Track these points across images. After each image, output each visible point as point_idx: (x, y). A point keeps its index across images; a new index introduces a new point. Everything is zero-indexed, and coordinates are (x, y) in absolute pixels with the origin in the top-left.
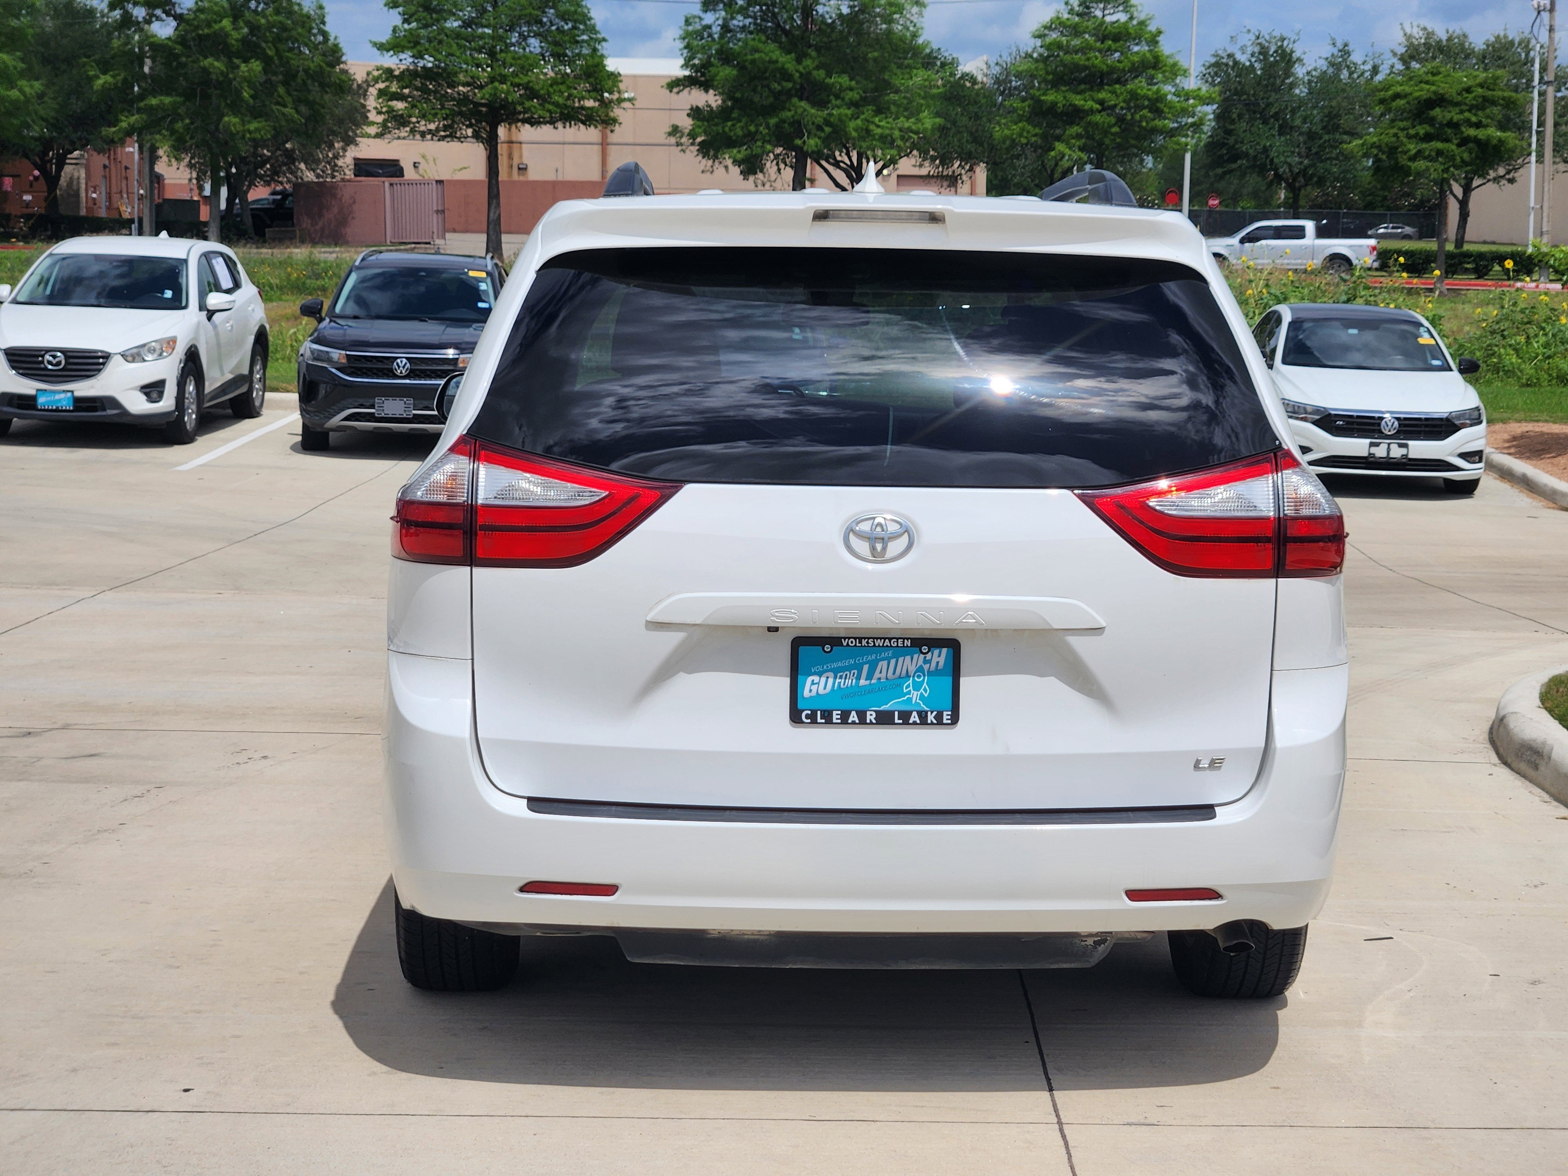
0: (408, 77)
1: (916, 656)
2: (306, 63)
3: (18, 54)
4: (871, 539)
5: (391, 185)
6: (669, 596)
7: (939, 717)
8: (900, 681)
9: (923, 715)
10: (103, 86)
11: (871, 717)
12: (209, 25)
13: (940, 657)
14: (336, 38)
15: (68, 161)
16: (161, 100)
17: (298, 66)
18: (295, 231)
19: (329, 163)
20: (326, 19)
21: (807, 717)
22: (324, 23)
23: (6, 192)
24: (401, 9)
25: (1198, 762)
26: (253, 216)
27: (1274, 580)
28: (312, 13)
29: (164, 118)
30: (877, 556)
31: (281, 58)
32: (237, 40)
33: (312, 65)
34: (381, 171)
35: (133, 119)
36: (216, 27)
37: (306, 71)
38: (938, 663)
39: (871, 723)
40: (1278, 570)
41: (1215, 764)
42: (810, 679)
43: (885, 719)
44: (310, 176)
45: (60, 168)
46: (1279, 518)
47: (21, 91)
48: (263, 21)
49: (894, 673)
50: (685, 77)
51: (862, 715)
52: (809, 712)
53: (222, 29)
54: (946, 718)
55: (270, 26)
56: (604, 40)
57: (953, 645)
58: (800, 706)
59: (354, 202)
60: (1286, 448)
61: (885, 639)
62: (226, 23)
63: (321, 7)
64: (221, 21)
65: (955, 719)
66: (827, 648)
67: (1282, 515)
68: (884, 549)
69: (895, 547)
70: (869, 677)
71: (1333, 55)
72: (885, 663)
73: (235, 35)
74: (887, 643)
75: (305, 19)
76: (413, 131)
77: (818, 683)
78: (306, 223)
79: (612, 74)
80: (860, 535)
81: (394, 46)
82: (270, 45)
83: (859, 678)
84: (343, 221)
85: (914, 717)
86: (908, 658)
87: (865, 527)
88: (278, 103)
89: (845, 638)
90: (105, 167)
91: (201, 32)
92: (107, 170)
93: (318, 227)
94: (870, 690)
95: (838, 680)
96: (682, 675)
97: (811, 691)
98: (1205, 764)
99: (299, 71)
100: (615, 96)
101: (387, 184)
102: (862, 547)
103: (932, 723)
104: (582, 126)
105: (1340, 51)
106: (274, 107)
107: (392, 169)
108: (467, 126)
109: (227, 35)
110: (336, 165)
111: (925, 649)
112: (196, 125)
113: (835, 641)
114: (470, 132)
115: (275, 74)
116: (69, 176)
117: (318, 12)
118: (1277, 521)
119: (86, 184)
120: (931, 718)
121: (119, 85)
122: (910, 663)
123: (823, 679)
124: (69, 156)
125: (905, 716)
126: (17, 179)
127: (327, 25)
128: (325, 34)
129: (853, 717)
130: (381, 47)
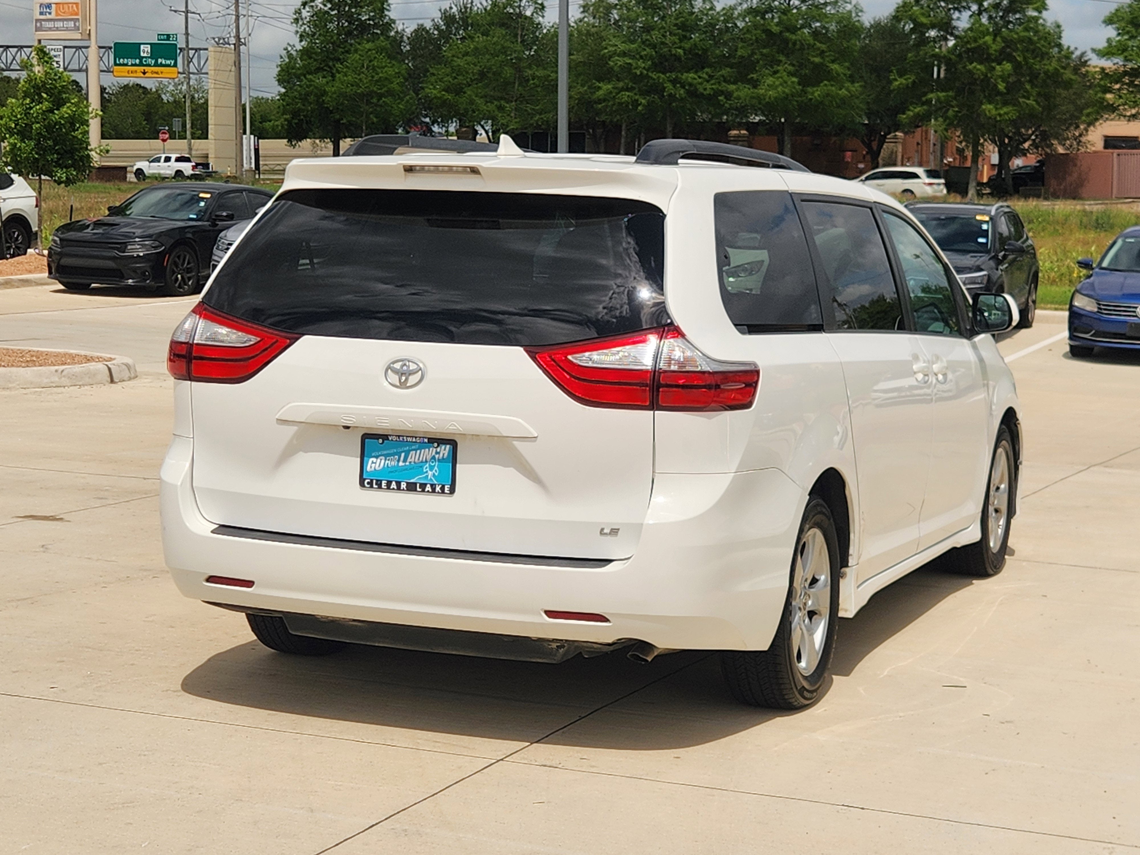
0: (1119, 75)
1: (431, 449)
2: (1046, 67)
3: (847, 64)
4: (400, 373)
5: (1119, 155)
6: (288, 404)
7: (443, 488)
8: (421, 464)
9: (433, 486)
10: (899, 87)
11: (403, 486)
12: (975, 41)
13: (445, 450)
15: (887, 140)
17: (1040, 70)
18: (1041, 189)
19: (1075, 140)
20: (1062, 35)
21: (368, 483)
22: (1060, 38)
23: (848, 162)
24: (1115, 26)
25: (602, 529)
26: (1013, 179)
27: (652, 412)
28: (1052, 30)
29: (943, 108)
30: (403, 385)
31: (1027, 63)
32: (995, 51)
33: (1051, 68)
34: (1124, 145)
35: (918, 109)
36: (981, 42)
37: (1046, 73)
38: (444, 454)
39: (403, 490)
40: (654, 406)
41: (614, 532)
42: (371, 460)
43: (411, 487)
44: (1061, 150)
45: (880, 147)
46: (655, 371)
47: (847, 90)
48: (1015, 36)
49: (419, 459)
51: (398, 484)
52: (369, 481)
53: (985, 43)
54: (447, 490)
55: (1021, 40)
57: (453, 444)
58: (364, 477)
59: (1090, 170)
60: (676, 325)
61: (413, 437)
62: (988, 39)
64: (984, 38)
65: (452, 491)
66: (381, 441)
67: (657, 369)
68: (407, 380)
69: (413, 379)
70: (405, 461)
72: (414, 452)
73: (994, 47)
74: (414, 440)
75: (1047, 35)
76: (1120, 115)
77: (375, 463)
78: (1053, 182)
80: (395, 371)
82: (1019, 53)
83: (399, 461)
84: (1081, 183)
85: (428, 488)
86: (427, 450)
87: (397, 366)
88: (1024, 96)
89: (390, 435)
90: (918, 144)
91: (969, 46)
92: (920, 146)
93: (1062, 187)
94: (405, 469)
95: (387, 462)
96: (301, 453)
97: (371, 467)
98: (606, 531)
99: (1040, 74)
101: (1115, 155)
102: (394, 378)
103: (438, 492)
106: (1021, 100)
107: (1133, 143)
109: (988, 47)
110: (1080, 141)
111: (436, 445)
112: (963, 113)
113: (385, 437)
115: (1023, 75)
116: (890, 150)
117: (1057, 30)
118: (652, 373)
119: (903, 156)
120: (438, 489)
121: (910, 86)
122: (428, 453)
123: (379, 460)
124: (888, 137)
125: (423, 486)
126: (855, 153)
127: (1063, 39)
128: (1060, 46)
129: (394, 485)
130: (1100, 53)
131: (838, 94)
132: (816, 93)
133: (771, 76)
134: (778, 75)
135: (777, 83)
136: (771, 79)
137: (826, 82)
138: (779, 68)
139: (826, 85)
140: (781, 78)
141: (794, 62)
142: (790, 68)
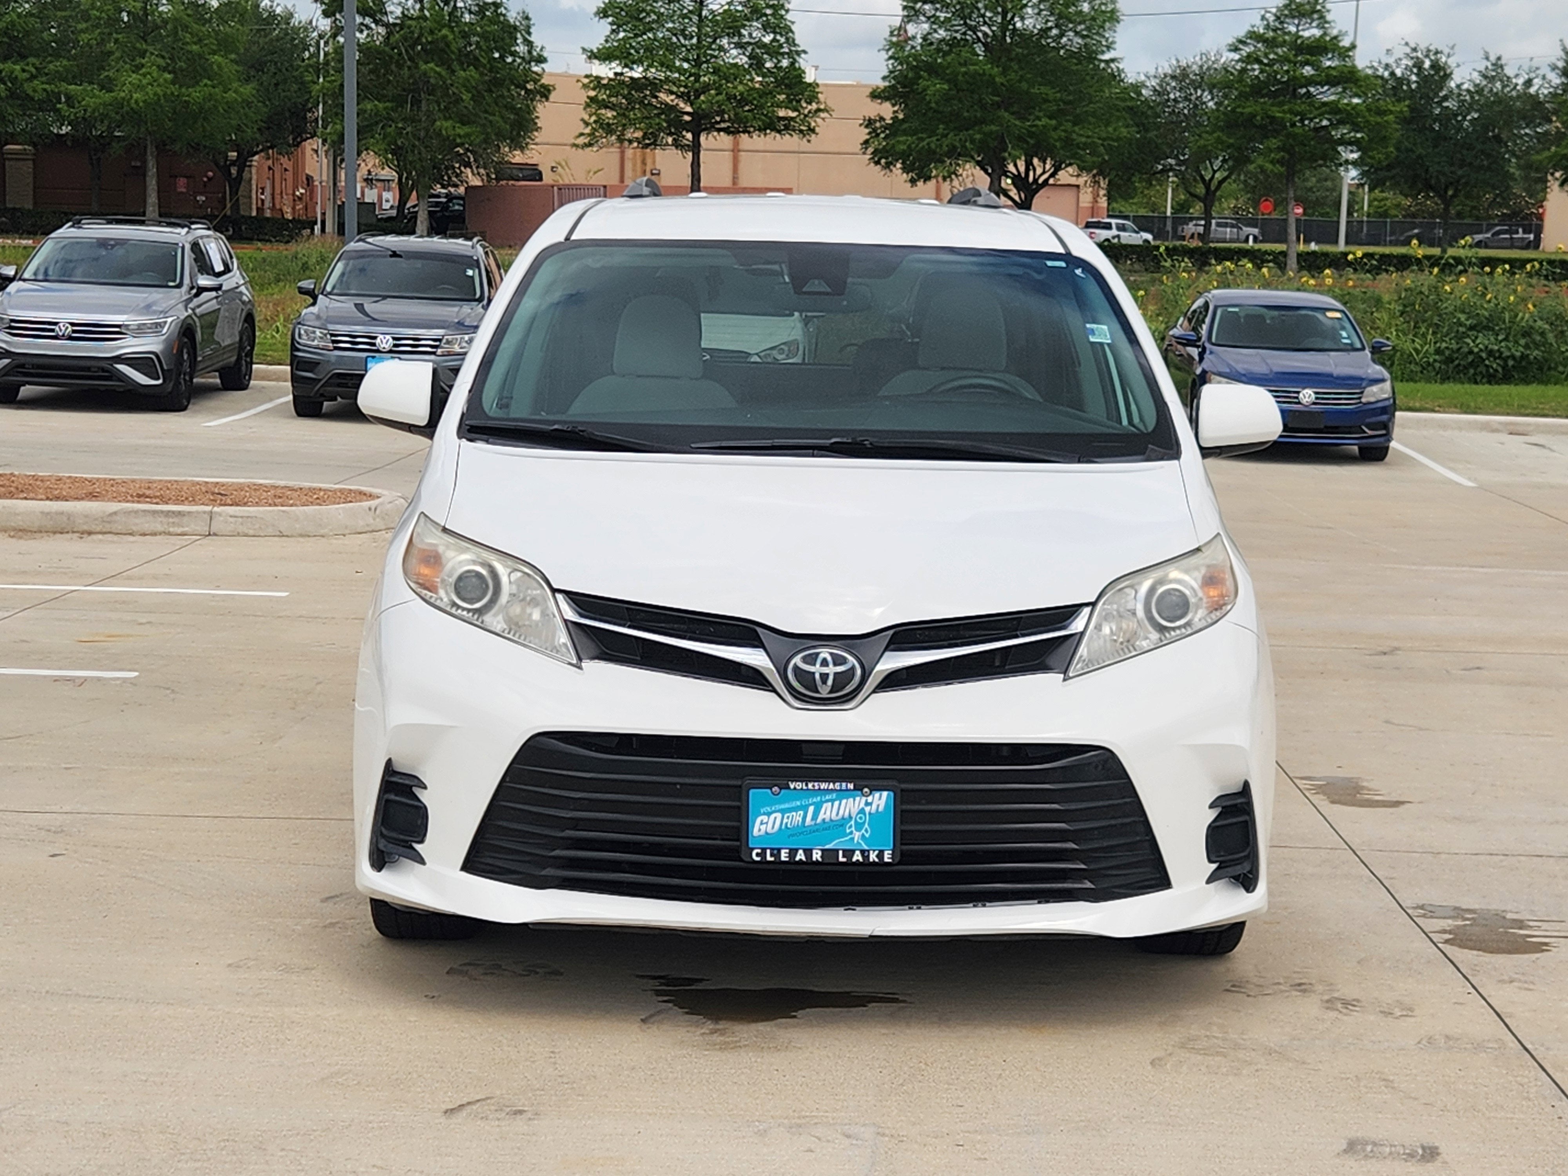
0: (616, 85)
3: (234, 57)
10: (318, 93)
14: (542, 48)
16: (375, 105)
17: (505, 76)
20: (533, 29)
22: (529, 34)
24: (610, 19)
28: (518, 24)
29: (377, 123)
47: (237, 92)
50: (886, 87)
53: (443, 37)
56: (805, 52)
62: (446, 32)
63: (527, 18)
71: (1487, 68)
79: (810, 85)
81: (603, 55)
88: (486, 112)
100: (814, 106)
104: (778, 135)
105: (1493, 65)
106: (483, 115)
108: (668, 134)
109: (448, 43)
112: (408, 130)
114: (670, 140)
117: (525, 22)
121: (336, 90)
127: (533, 35)
128: (529, 44)
130: (593, 56)
131: (224, 98)
132: (196, 94)
133: (133, 72)
134: (144, 70)
135: (145, 82)
136: (134, 76)
137: (205, 81)
138: (143, 61)
139: (206, 85)
140: (149, 73)
141: (164, 53)
142: (160, 61)
